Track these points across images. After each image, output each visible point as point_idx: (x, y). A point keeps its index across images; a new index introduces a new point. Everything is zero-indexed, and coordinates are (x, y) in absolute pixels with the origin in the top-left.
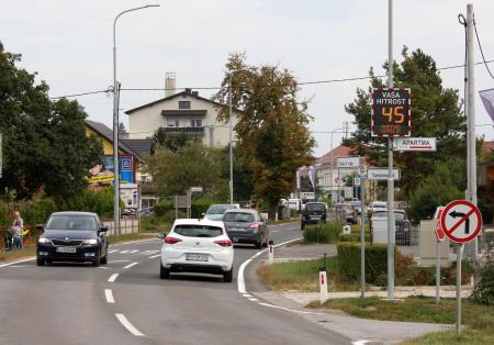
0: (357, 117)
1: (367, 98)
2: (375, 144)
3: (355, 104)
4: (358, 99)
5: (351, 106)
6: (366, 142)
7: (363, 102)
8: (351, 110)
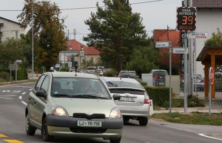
0: (91, 27)
1: (96, 17)
2: (99, 40)
3: (90, 20)
4: (91, 17)
5: (88, 21)
6: (95, 39)
7: (94, 19)
8: (88, 23)
